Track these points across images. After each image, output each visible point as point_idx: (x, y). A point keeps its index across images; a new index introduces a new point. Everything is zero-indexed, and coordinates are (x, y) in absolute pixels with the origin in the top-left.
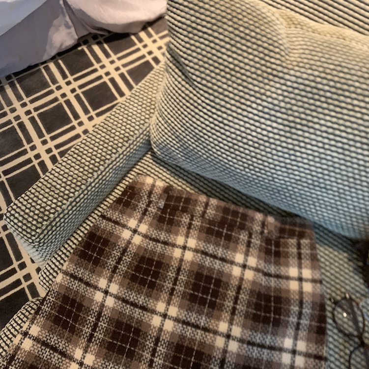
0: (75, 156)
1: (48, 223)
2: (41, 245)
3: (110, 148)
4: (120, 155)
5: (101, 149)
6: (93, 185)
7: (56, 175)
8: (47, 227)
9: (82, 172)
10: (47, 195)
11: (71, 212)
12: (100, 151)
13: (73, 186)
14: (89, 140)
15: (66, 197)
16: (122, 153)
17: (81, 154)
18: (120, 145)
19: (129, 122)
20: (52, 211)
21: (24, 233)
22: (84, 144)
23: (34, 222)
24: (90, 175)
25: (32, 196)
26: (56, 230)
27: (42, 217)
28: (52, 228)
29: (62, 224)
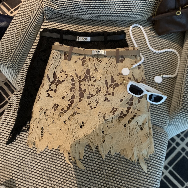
1: (12, 54)
2: (13, 65)
3: (27, 18)
4: (33, 20)
5: (24, 19)
6: (25, 34)
7: (8, 35)
8: (13, 56)
9: (19, 30)
10: (7, 44)
11: (20, 48)
13: (17, 37)
14: (17, 17)
15: (16, 42)
16: (33, 19)
17: (15, 24)
18: (31, 15)
19: (31, 5)
20: (12, 49)
21: (4, 61)
23: (7, 56)
24: (23, 31)
26: (17, 57)
27: (9, 53)
28: (15, 56)
29: (19, 54)
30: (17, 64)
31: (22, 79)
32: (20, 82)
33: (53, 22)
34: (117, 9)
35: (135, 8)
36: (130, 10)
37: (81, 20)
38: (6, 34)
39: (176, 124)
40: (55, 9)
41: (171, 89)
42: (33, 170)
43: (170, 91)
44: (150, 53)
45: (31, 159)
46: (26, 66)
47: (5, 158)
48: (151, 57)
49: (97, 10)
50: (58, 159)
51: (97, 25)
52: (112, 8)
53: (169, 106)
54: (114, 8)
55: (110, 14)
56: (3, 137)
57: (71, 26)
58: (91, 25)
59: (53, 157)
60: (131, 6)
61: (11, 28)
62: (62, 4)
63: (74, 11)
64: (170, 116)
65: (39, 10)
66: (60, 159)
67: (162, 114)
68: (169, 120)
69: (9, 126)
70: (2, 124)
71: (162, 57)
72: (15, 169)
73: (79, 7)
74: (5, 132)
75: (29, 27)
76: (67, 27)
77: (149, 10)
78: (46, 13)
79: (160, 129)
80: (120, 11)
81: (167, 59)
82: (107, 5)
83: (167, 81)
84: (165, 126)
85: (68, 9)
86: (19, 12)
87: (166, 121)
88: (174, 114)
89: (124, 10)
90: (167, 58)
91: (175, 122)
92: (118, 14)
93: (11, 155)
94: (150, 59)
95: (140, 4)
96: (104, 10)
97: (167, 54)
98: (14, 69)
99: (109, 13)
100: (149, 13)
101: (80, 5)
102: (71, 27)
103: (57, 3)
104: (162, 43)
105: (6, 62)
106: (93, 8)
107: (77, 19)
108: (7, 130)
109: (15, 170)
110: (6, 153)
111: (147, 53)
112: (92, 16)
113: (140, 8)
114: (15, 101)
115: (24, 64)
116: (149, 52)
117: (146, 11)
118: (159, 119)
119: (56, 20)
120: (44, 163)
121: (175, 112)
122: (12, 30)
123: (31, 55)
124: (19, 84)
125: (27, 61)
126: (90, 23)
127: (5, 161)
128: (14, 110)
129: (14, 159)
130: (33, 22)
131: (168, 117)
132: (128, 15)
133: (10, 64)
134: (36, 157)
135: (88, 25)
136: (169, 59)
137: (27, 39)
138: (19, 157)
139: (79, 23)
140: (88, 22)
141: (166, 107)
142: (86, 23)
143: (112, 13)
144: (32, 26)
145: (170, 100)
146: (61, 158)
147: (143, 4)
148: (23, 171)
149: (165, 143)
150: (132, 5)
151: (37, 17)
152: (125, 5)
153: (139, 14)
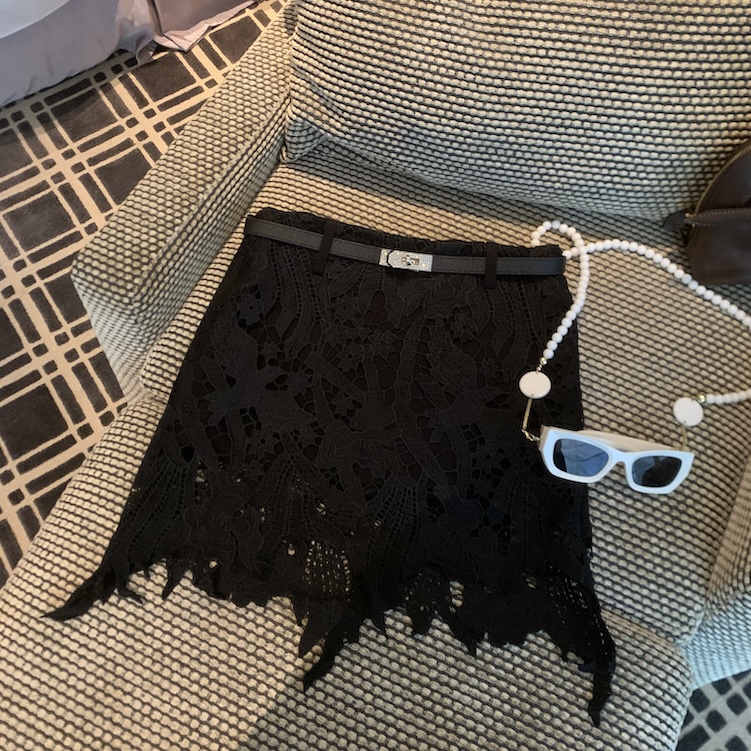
0: (170, 164)
1: (150, 267)
2: (144, 307)
3: (225, 145)
4: (242, 156)
5: (212, 150)
6: (208, 204)
7: (145, 195)
8: (150, 274)
9: (186, 186)
10: (137, 227)
11: (181, 250)
12: (209, 152)
13: (177, 207)
14: (188, 138)
15: (169, 225)
16: (246, 153)
17: (179, 161)
18: (240, 139)
19: (247, 104)
20: (153, 248)
21: (114, 289)
22: (181, 145)
23: (128, 269)
24: (201, 189)
25: (113, 232)
26: (163, 281)
27: (138, 260)
28: (158, 276)
29: (172, 272)
30: (158, 304)
31: (163, 362)
32: (154, 373)
33: (311, 177)
34: (558, 166)
35: (624, 173)
36: (608, 178)
37: (417, 185)
38: (138, 193)
39: (730, 635)
40: (333, 130)
41: (723, 495)
42: (146, 722)
43: (718, 500)
44: (659, 346)
45: (147, 674)
46: (187, 319)
47: (47, 655)
48: (660, 358)
49: (485, 160)
50: (252, 695)
51: (471, 211)
52: (541, 160)
53: (710, 559)
54: (548, 161)
55: (530, 182)
56: (56, 570)
57: (377, 200)
58: (449, 208)
59: (233, 684)
60: (612, 165)
61: (162, 174)
62: (362, 120)
63: (398, 150)
64: (711, 598)
65: (272, 124)
66: (260, 694)
67: (678, 584)
68: (702, 614)
69: (84, 532)
70: (59, 520)
71: (703, 365)
72: (78, 703)
73: (421, 137)
74: (66, 554)
75: (227, 180)
76: (362, 201)
77: (675, 189)
78: (295, 140)
79: (664, 645)
80: (570, 174)
81: (719, 377)
82: (525, 148)
83: (711, 462)
84: (685, 636)
85: (378, 138)
86: (197, 123)
87: (691, 613)
88: (727, 593)
89: (585, 173)
90: (720, 373)
91: (727, 627)
92: (558, 185)
93: (74, 646)
94: (655, 367)
95: (646, 162)
96: (511, 164)
97: (724, 360)
98: (142, 322)
99: (528, 175)
100: (674, 198)
101: (425, 132)
102: (376, 203)
103: (344, 111)
104: (710, 315)
105: (122, 292)
106: (473, 148)
107: (403, 179)
108: (75, 548)
109: (80, 710)
110: (57, 637)
111: (649, 342)
112: (463, 176)
113: (643, 175)
114: (125, 441)
115: (183, 311)
116: (656, 342)
117: (667, 189)
118: (664, 601)
119: (325, 169)
120: (194, 700)
121: (735, 584)
122: (163, 181)
123: (215, 282)
124: (150, 379)
125: (195, 300)
126: (447, 202)
127: (46, 666)
128: (115, 475)
129: (82, 663)
130: (241, 163)
131: (703, 602)
132: (597, 192)
133: (133, 300)
134: (166, 673)
135: (441, 205)
136: (728, 377)
137: (210, 221)
138: (101, 661)
139: (406, 193)
140: (443, 194)
141: (699, 561)
142: (432, 196)
143: (537, 177)
144: (238, 177)
145: (715, 534)
146: (265, 694)
147: (658, 162)
148: (110, 719)
149: (679, 702)
150: (617, 162)
151: (260, 149)
152: (590, 155)
153: (638, 198)
